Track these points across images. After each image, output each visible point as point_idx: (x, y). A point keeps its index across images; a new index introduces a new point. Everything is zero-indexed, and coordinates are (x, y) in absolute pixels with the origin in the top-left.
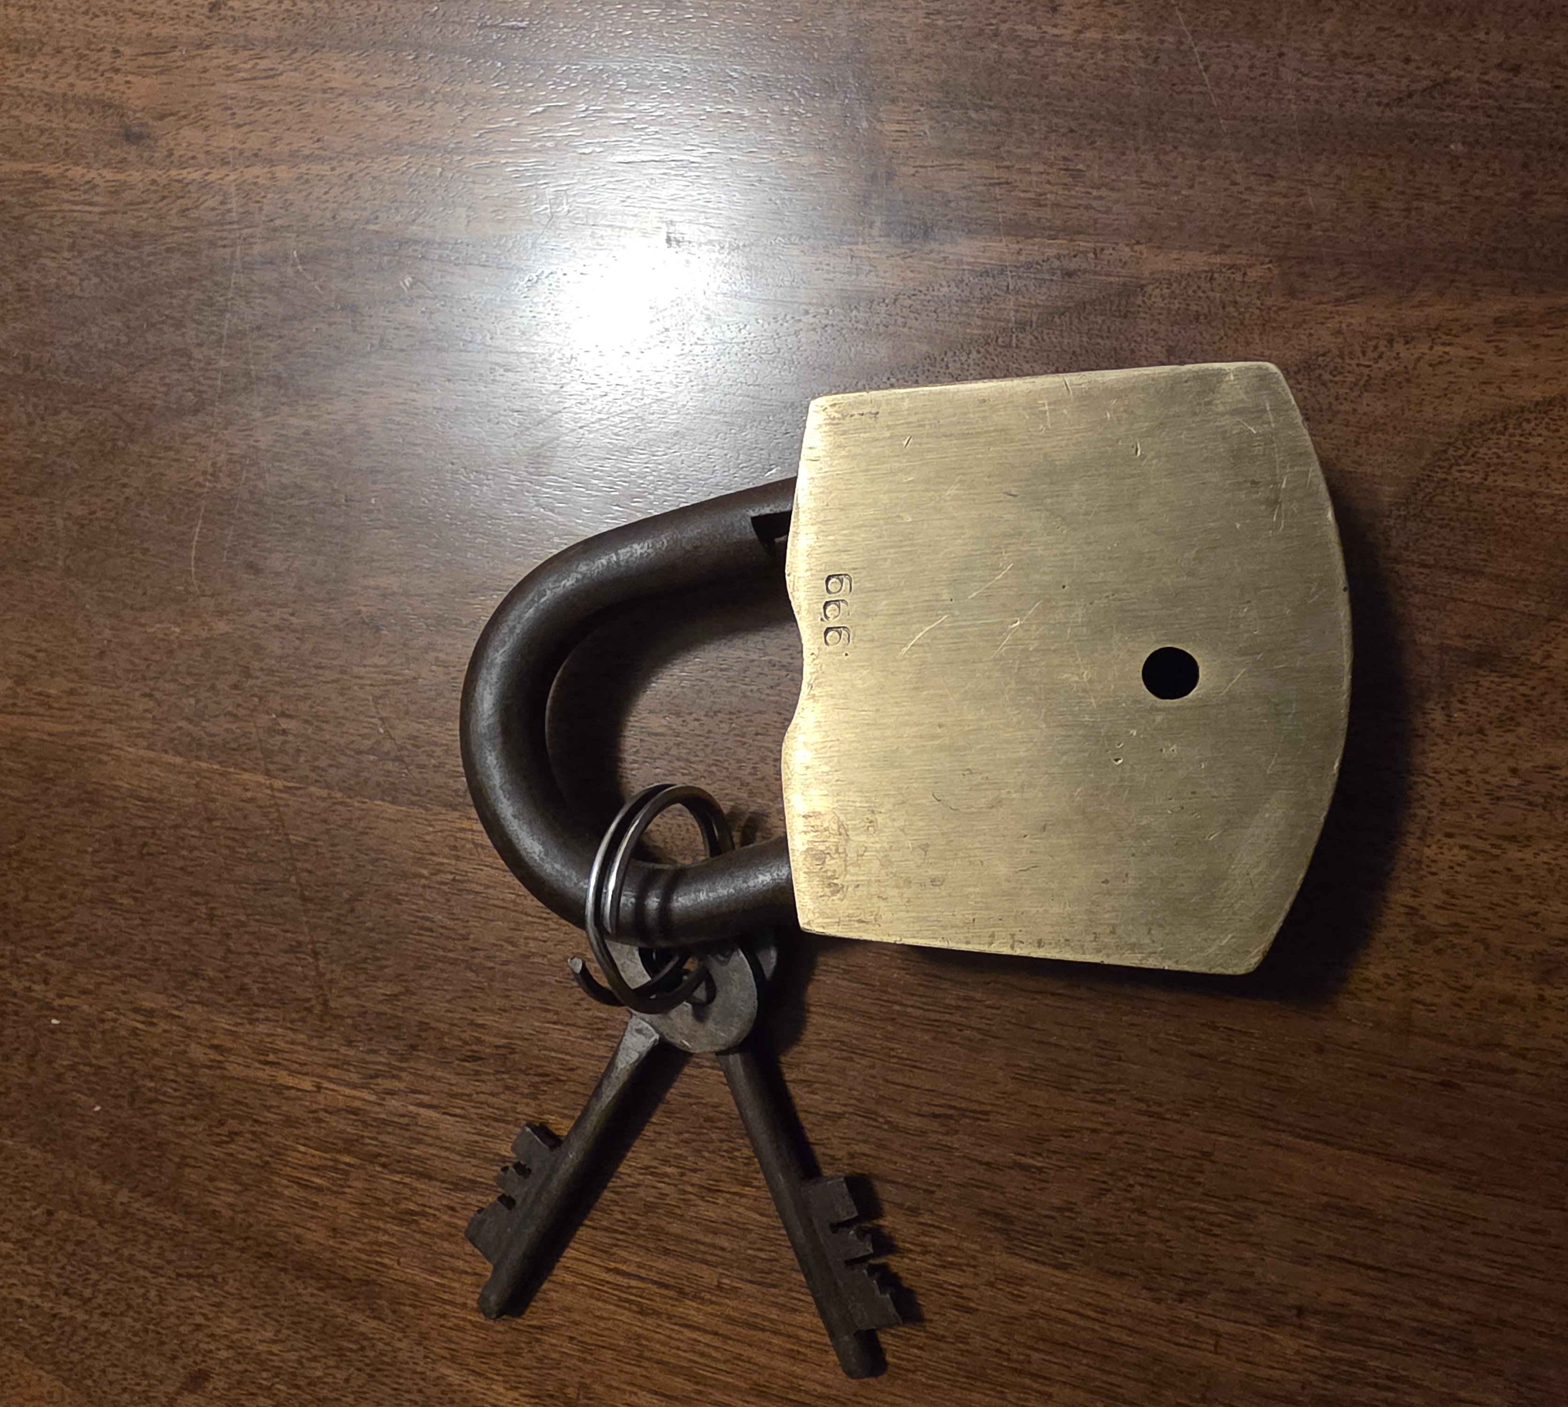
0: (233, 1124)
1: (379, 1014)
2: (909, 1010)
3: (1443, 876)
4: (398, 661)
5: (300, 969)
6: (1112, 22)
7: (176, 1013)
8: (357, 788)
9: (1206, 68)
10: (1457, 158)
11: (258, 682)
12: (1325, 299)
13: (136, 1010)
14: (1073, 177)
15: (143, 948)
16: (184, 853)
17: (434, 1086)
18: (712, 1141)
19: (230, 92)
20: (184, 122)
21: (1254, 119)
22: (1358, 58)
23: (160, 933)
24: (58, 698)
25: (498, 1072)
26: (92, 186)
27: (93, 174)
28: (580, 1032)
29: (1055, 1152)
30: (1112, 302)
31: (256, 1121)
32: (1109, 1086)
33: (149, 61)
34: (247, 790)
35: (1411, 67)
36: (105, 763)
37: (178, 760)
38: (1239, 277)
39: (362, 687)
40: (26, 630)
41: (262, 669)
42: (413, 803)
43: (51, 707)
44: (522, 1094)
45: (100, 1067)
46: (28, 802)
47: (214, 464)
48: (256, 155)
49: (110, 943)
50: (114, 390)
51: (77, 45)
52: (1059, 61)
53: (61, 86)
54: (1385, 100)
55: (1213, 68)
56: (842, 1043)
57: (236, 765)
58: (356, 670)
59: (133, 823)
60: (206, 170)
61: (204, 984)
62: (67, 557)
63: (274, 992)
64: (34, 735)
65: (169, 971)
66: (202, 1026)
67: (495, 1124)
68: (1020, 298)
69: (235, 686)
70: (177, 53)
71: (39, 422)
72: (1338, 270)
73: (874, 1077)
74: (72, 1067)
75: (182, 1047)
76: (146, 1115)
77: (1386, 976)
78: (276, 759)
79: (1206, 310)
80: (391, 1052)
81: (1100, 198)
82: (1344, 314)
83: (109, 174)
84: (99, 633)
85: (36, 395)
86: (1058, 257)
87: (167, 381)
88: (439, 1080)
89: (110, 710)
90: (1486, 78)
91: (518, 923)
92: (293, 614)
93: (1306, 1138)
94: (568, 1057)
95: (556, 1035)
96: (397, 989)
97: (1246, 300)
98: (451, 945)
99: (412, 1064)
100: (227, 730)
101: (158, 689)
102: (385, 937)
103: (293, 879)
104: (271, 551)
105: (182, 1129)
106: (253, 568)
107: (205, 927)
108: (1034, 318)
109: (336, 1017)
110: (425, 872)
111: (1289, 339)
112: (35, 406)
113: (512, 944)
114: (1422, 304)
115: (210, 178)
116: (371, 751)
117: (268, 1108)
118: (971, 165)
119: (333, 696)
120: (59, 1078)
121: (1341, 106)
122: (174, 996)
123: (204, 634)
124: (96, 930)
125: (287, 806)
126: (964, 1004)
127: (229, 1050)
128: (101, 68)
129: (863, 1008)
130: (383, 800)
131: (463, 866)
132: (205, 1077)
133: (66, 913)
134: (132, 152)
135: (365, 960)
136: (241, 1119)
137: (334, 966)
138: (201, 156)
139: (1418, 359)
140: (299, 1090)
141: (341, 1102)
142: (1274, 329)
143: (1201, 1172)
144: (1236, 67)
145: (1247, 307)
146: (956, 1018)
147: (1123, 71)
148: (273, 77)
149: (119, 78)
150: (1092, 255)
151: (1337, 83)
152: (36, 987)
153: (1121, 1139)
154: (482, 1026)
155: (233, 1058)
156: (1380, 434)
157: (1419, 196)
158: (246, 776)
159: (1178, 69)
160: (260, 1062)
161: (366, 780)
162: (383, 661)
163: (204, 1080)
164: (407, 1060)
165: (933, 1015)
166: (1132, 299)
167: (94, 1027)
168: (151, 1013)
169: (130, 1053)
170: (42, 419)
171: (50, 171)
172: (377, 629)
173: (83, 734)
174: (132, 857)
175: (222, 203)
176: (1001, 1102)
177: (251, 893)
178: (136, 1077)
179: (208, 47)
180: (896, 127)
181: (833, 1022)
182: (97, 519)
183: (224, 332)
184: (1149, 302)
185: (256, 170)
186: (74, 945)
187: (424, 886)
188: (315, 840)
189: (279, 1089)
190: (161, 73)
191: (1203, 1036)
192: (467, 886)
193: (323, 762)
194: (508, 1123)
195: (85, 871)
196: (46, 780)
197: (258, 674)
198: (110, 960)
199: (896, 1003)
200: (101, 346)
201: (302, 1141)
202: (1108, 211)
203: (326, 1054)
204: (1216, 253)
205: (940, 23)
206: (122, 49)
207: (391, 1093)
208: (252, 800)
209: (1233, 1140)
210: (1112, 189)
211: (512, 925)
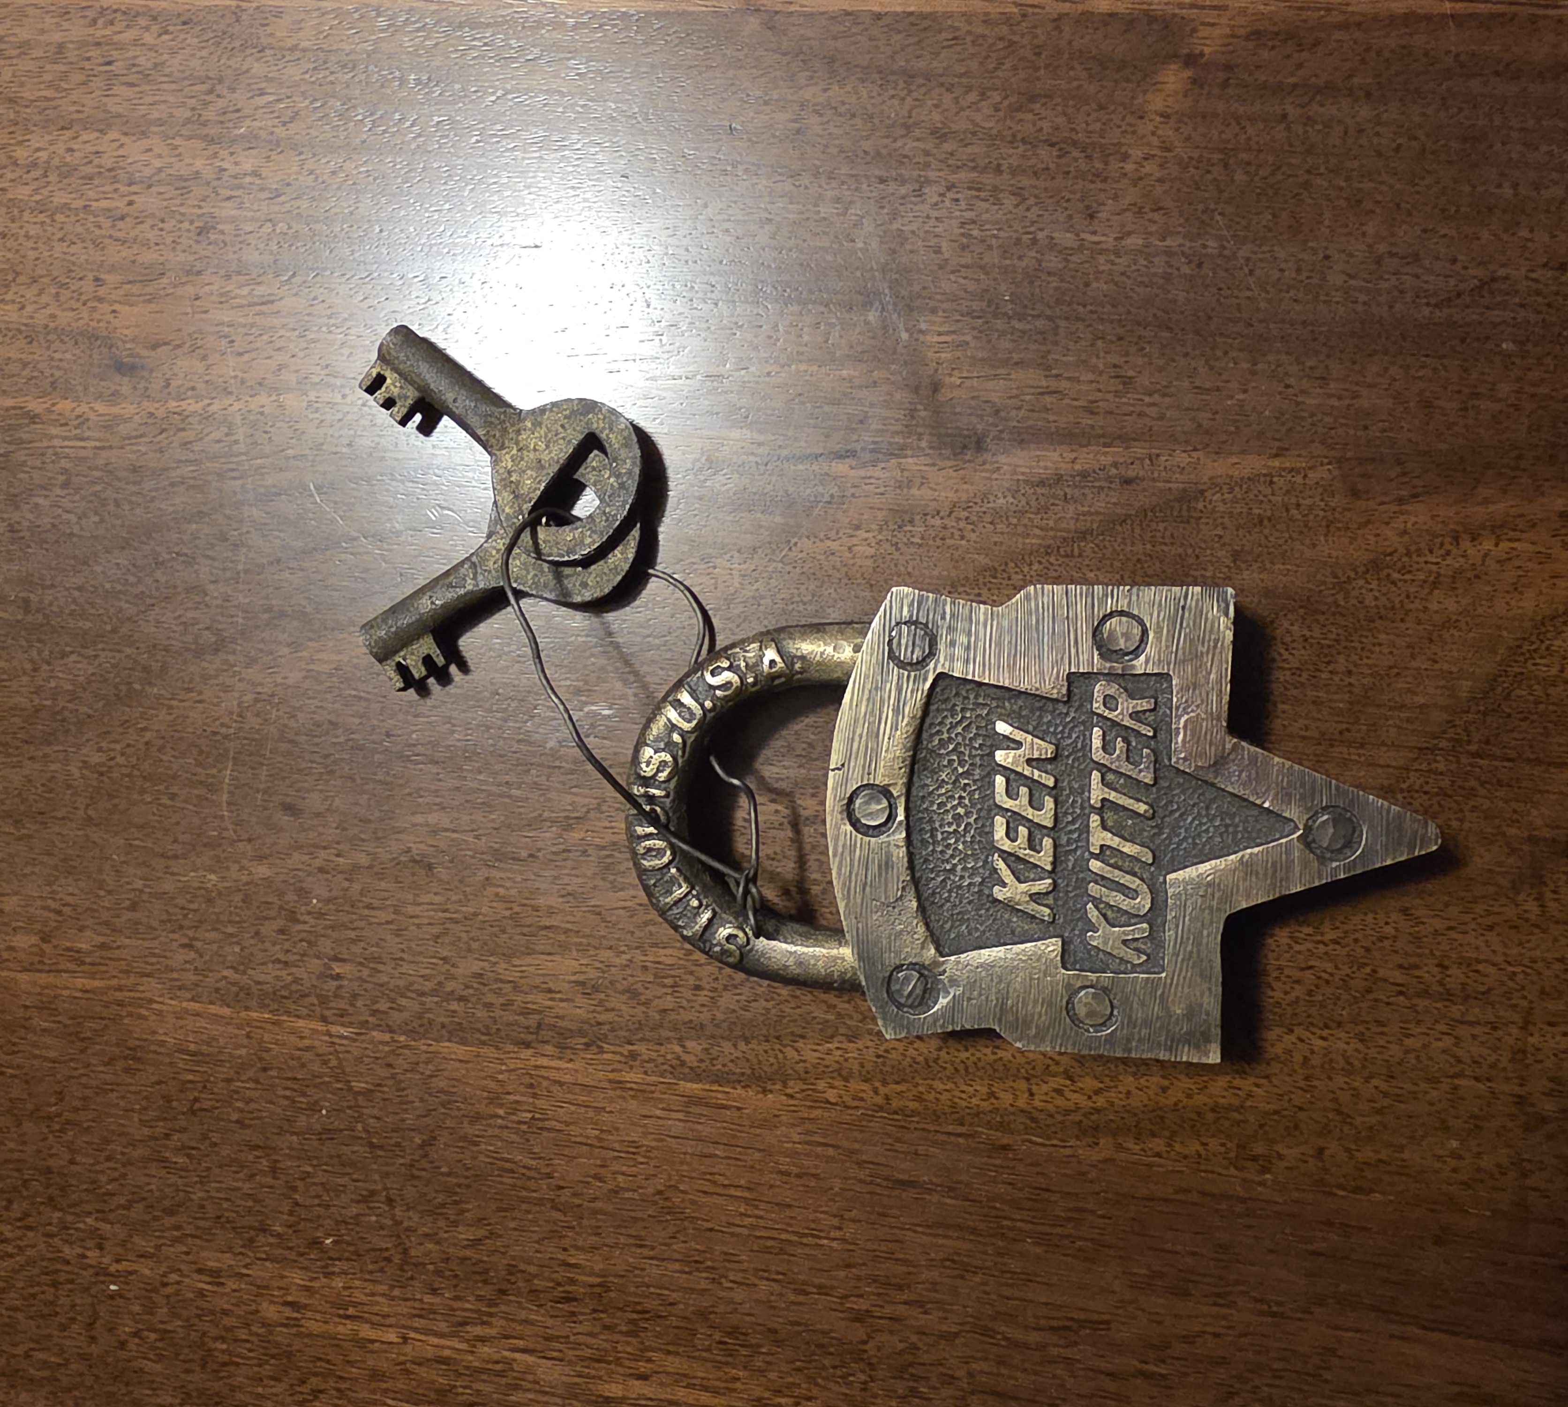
0: (314, 1382)
1: (463, 1260)
2: (1019, 1224)
3: (1549, 1063)
4: (454, 898)
5: (374, 1218)
6: (1153, 228)
7: (244, 1271)
8: (422, 1030)
9: (1251, 272)
10: (1510, 356)
11: (306, 927)
12: (1386, 499)
13: (200, 1271)
14: (1124, 384)
15: (202, 1207)
16: (239, 1104)
17: (528, 1330)
18: (824, 1368)
19: (226, 319)
20: (178, 352)
21: (1304, 322)
22: (1403, 258)
23: (218, 1190)
24: (89, 953)
25: (595, 1311)
26: (82, 421)
27: (84, 408)
28: (677, 1266)
29: (1178, 1359)
30: (1172, 508)
31: (341, 1378)
32: (1228, 1289)
33: (135, 289)
34: (302, 1038)
35: (1458, 266)
36: (145, 1018)
37: (226, 1011)
38: (1299, 479)
39: (419, 926)
40: (49, 884)
41: (309, 913)
42: (484, 1043)
43: (83, 963)
44: (621, 1332)
45: (166, 1331)
46: (65, 1062)
47: (239, 705)
48: (260, 384)
49: (167, 1203)
50: (125, 630)
51: (55, 273)
52: (1101, 268)
53: (41, 318)
54: (1433, 301)
55: (1258, 272)
56: (953, 1261)
57: (288, 1013)
58: (410, 909)
59: (181, 1077)
60: (207, 401)
61: (272, 1240)
62: (88, 806)
63: (349, 1244)
64: (66, 993)
65: (234, 1228)
66: (275, 1283)
67: (596, 1365)
68: (1079, 507)
69: (282, 931)
70: (165, 280)
71: (45, 667)
72: (1398, 469)
73: (988, 1293)
74: (136, 1334)
75: (254, 1307)
76: (221, 1378)
77: (1499, 1165)
78: (332, 1005)
79: (1269, 513)
80: (479, 1298)
81: (1153, 404)
82: (1407, 513)
83: (101, 408)
84: (128, 883)
85: (40, 641)
86: (1115, 465)
87: (183, 620)
88: (532, 1323)
89: (147, 963)
90: (1533, 275)
91: (604, 1159)
92: (338, 855)
93: (1433, 1330)
94: (666, 1292)
95: (653, 1271)
96: (481, 1233)
97: (1308, 502)
98: (531, 1184)
99: (503, 1308)
100: (277, 978)
101: (197, 939)
102: (462, 1181)
103: (359, 1127)
104: (309, 791)
105: (260, 1390)
106: (289, 809)
107: (269, 1180)
108: (1095, 526)
109: (415, 1265)
110: (501, 1112)
111: (1355, 539)
112: (40, 651)
113: (600, 1180)
114: (1486, 501)
115: (213, 408)
116: (434, 992)
117: (351, 1363)
118: (1020, 375)
119: (389, 937)
120: (122, 1345)
121: (1391, 307)
122: (241, 1253)
123: (244, 878)
124: (151, 1191)
125: (348, 1052)
126: (1074, 1215)
127: (305, 1307)
128: (84, 297)
129: (971, 1224)
130: (449, 1041)
131: (541, 1103)
132: (282, 1335)
133: (116, 1174)
134: (125, 385)
135: (443, 1205)
136: (325, 1376)
137: (411, 1213)
138: (200, 386)
139: (1486, 555)
140: (383, 1342)
141: (430, 1352)
142: (1339, 529)
143: (1328, 1368)
144: (1282, 270)
145: (1311, 508)
146: (1069, 1230)
147: (1167, 277)
148: (272, 302)
149: (105, 307)
150: (1148, 462)
151: (1385, 285)
152: (89, 1254)
153: (1244, 1341)
154: (575, 1266)
155: (309, 1314)
156: (1452, 631)
157: (1476, 395)
158: (301, 1023)
159: (1222, 273)
160: (339, 1316)
161: (430, 1022)
162: (438, 899)
163: (279, 1339)
164: (496, 1305)
165: (1040, 1228)
166: (1193, 504)
167: (155, 1290)
168: (215, 1274)
169: (199, 1316)
170: (49, 664)
171: (35, 405)
172: (430, 867)
173: (120, 989)
174: (183, 1113)
175: (227, 435)
176: (1120, 1312)
177: (315, 1143)
178: (206, 1340)
179: (199, 273)
180: (936, 339)
181: (941, 1241)
182: (118, 765)
183: (240, 567)
184: (1209, 507)
185: (263, 399)
186: (127, 1208)
187: (501, 1127)
188: (379, 1085)
189: (363, 1344)
190: (149, 301)
191: (1320, 1234)
192: (548, 1124)
193: (383, 1005)
194: (609, 1363)
195: (131, 1130)
196: (83, 1039)
197: (307, 918)
198: (168, 1221)
199: (1005, 1218)
200: (108, 586)
201: (392, 1395)
202: (1162, 417)
203: (409, 1303)
204: (1276, 456)
205: (975, 233)
206: (102, 276)
207: (482, 1340)
208: (308, 1049)
209: (1358, 1335)
210: (1164, 395)
211: (598, 1162)
